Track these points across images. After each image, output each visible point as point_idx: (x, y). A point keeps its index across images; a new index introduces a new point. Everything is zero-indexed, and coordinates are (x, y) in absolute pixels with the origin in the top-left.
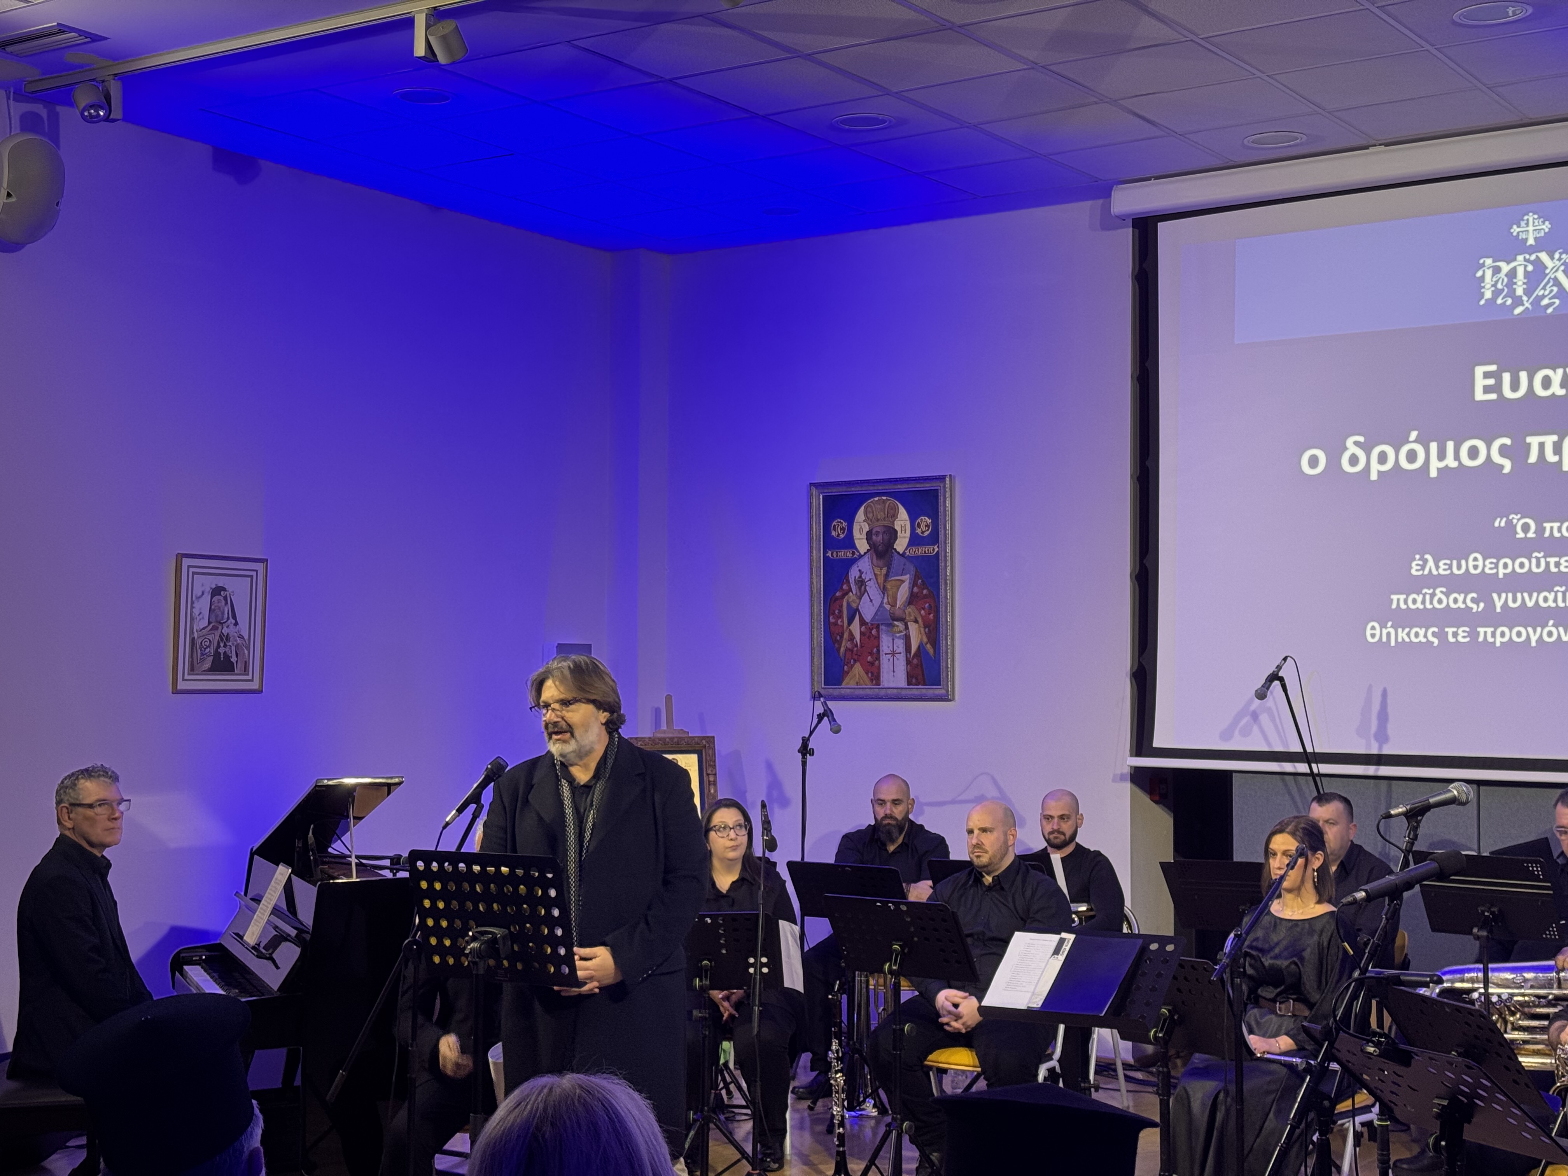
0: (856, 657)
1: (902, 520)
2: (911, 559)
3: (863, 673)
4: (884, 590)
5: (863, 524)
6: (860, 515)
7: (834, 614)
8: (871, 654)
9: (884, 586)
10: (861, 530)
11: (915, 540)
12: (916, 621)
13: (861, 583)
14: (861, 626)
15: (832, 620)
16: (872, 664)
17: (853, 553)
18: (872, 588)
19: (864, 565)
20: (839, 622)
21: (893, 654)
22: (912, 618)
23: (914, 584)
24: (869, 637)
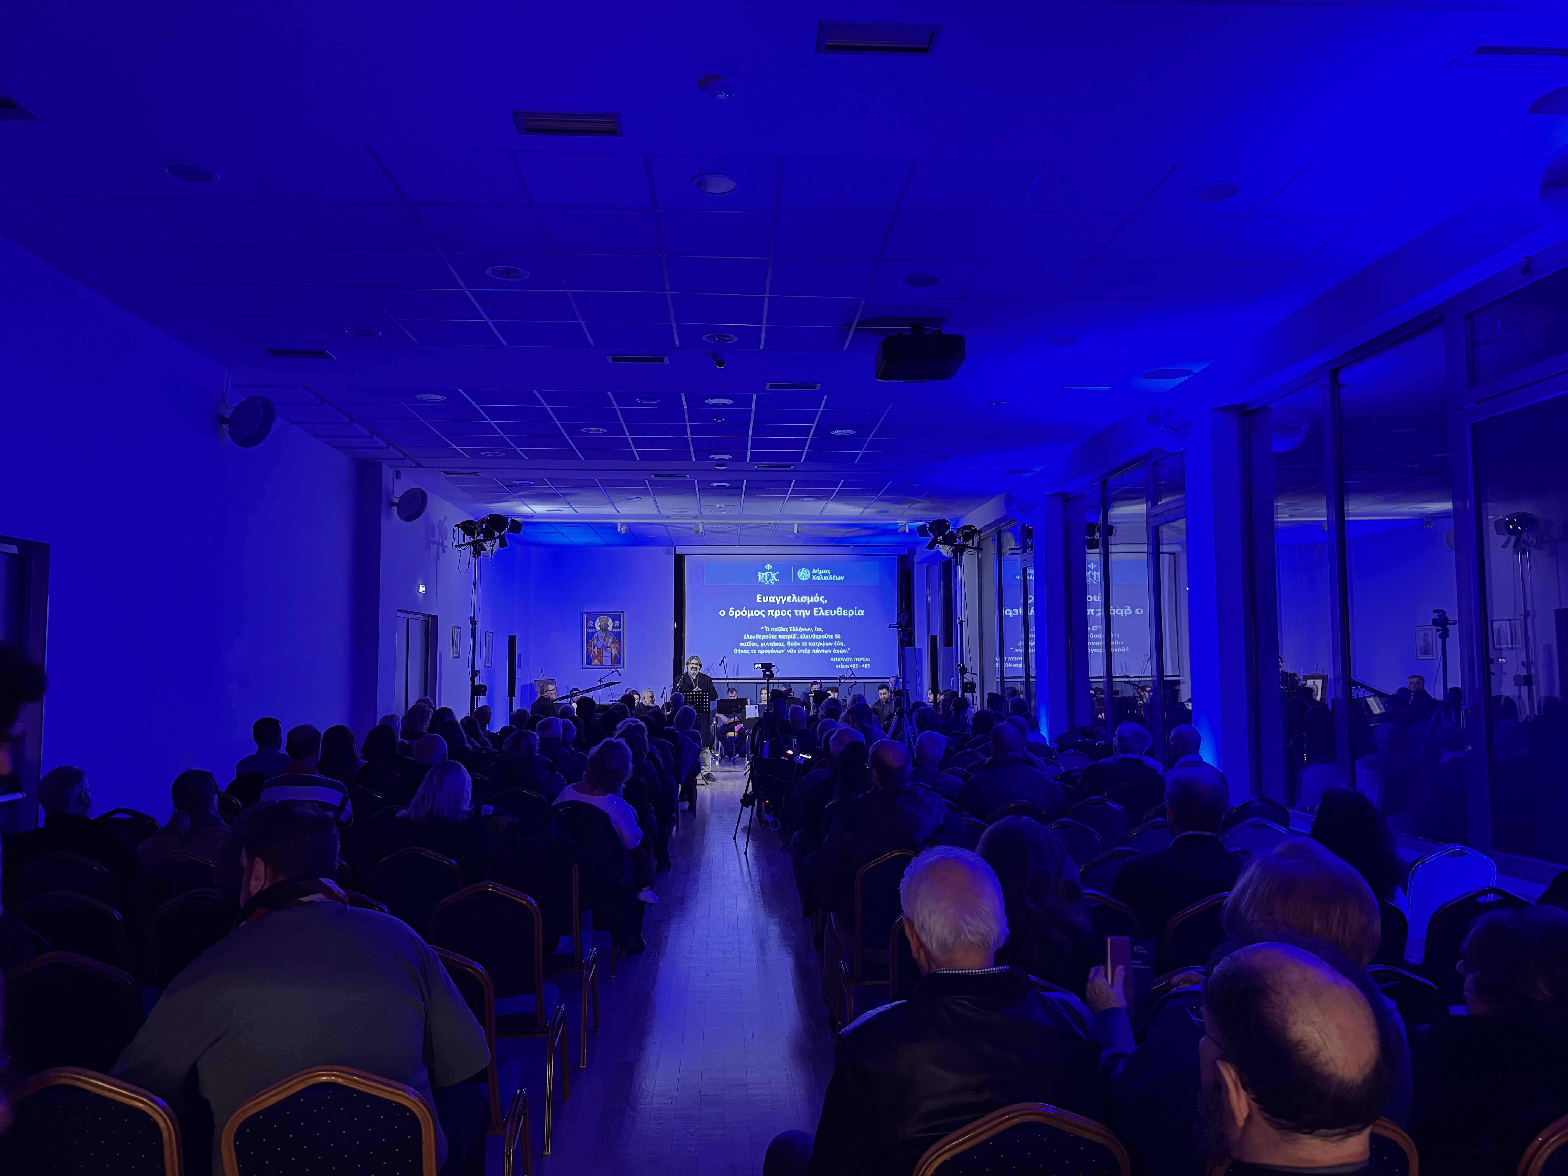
0: (596, 657)
2: (613, 632)
5: (598, 623)
9: (605, 639)
11: (614, 627)
13: (597, 638)
14: (597, 649)
15: (588, 647)
17: (595, 630)
18: (601, 640)
19: (598, 633)
22: (613, 647)
23: (614, 638)
24: (600, 652)
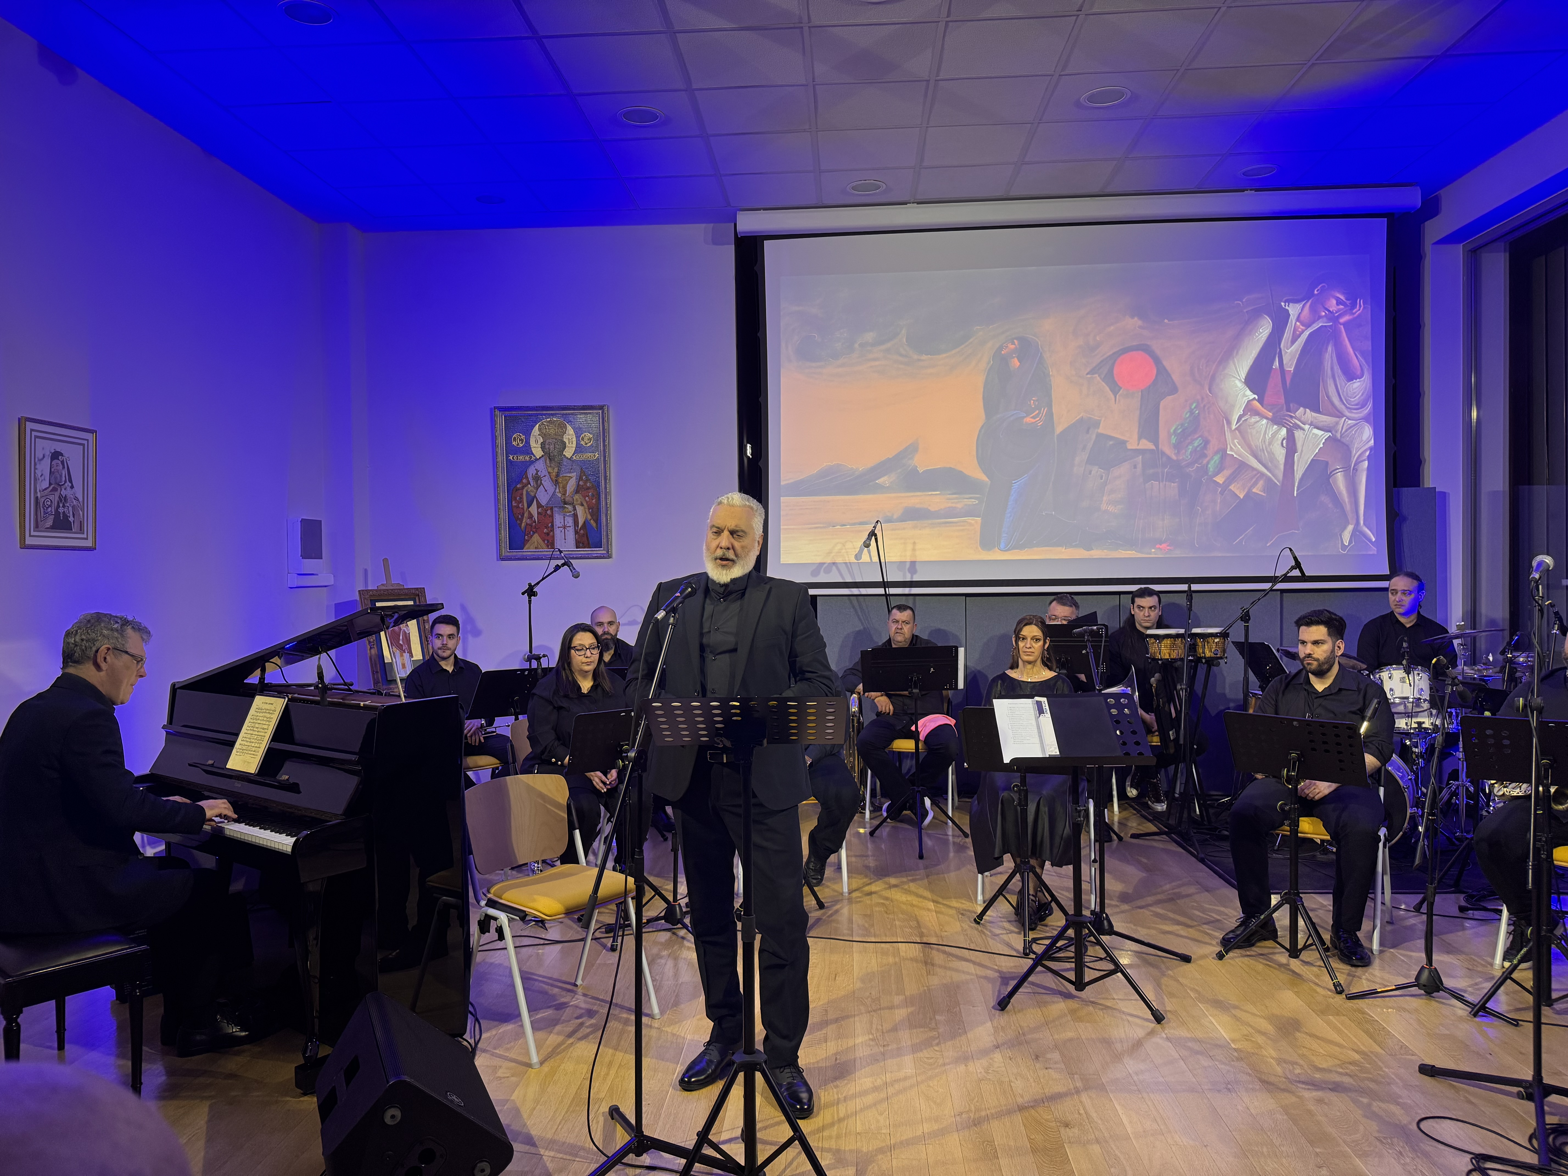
0: (534, 530)
1: (570, 435)
2: (577, 462)
3: (540, 541)
5: (538, 437)
6: (536, 430)
7: (516, 500)
8: (547, 527)
9: (556, 481)
12: (582, 505)
13: (537, 478)
14: (538, 508)
15: (514, 504)
16: (548, 534)
18: (547, 482)
19: (540, 466)
20: (520, 505)
21: (565, 527)
22: (579, 502)
24: (545, 516)
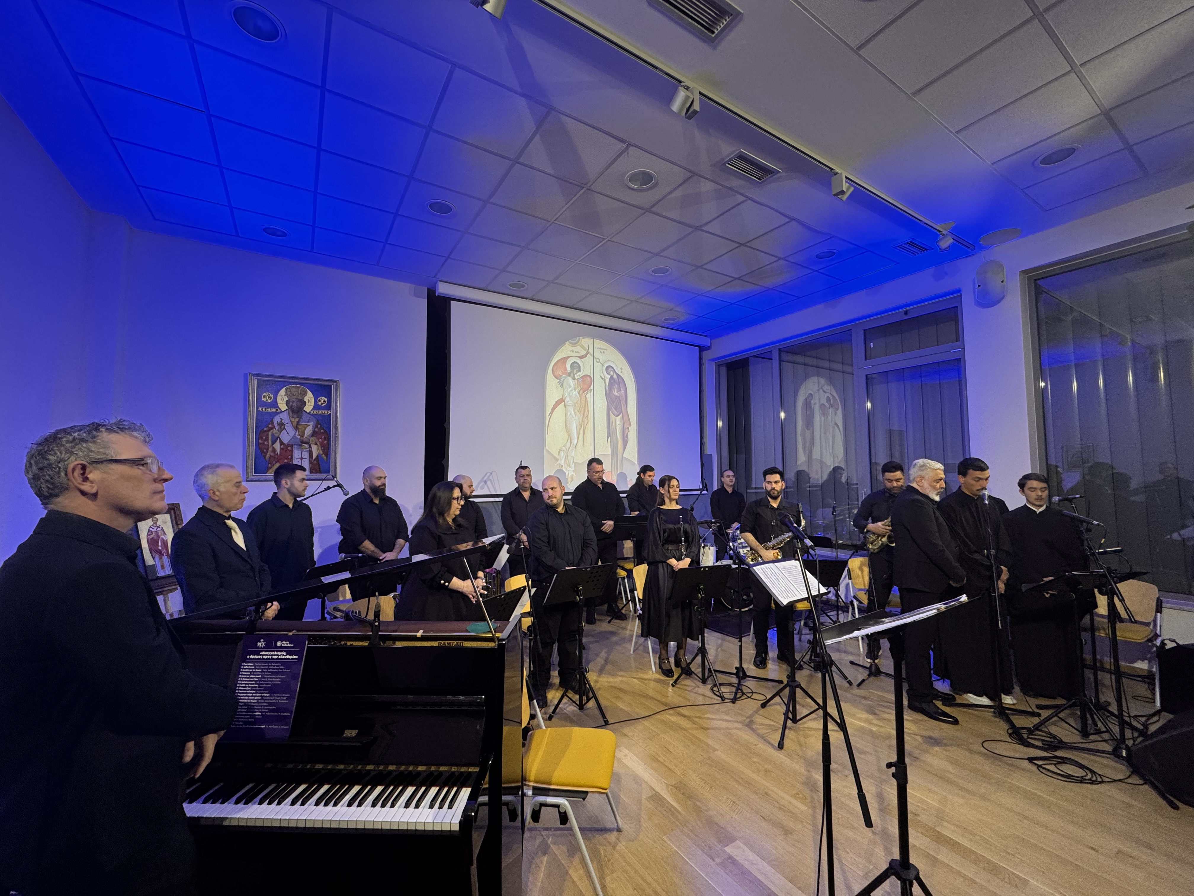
1: (309, 397)
2: (314, 415)
4: (296, 428)
5: (284, 396)
6: (282, 392)
7: (262, 438)
8: (287, 459)
9: (297, 427)
10: (282, 399)
14: (281, 445)
15: (261, 442)
17: (277, 410)
19: (284, 416)
20: (266, 443)
21: (302, 459)
